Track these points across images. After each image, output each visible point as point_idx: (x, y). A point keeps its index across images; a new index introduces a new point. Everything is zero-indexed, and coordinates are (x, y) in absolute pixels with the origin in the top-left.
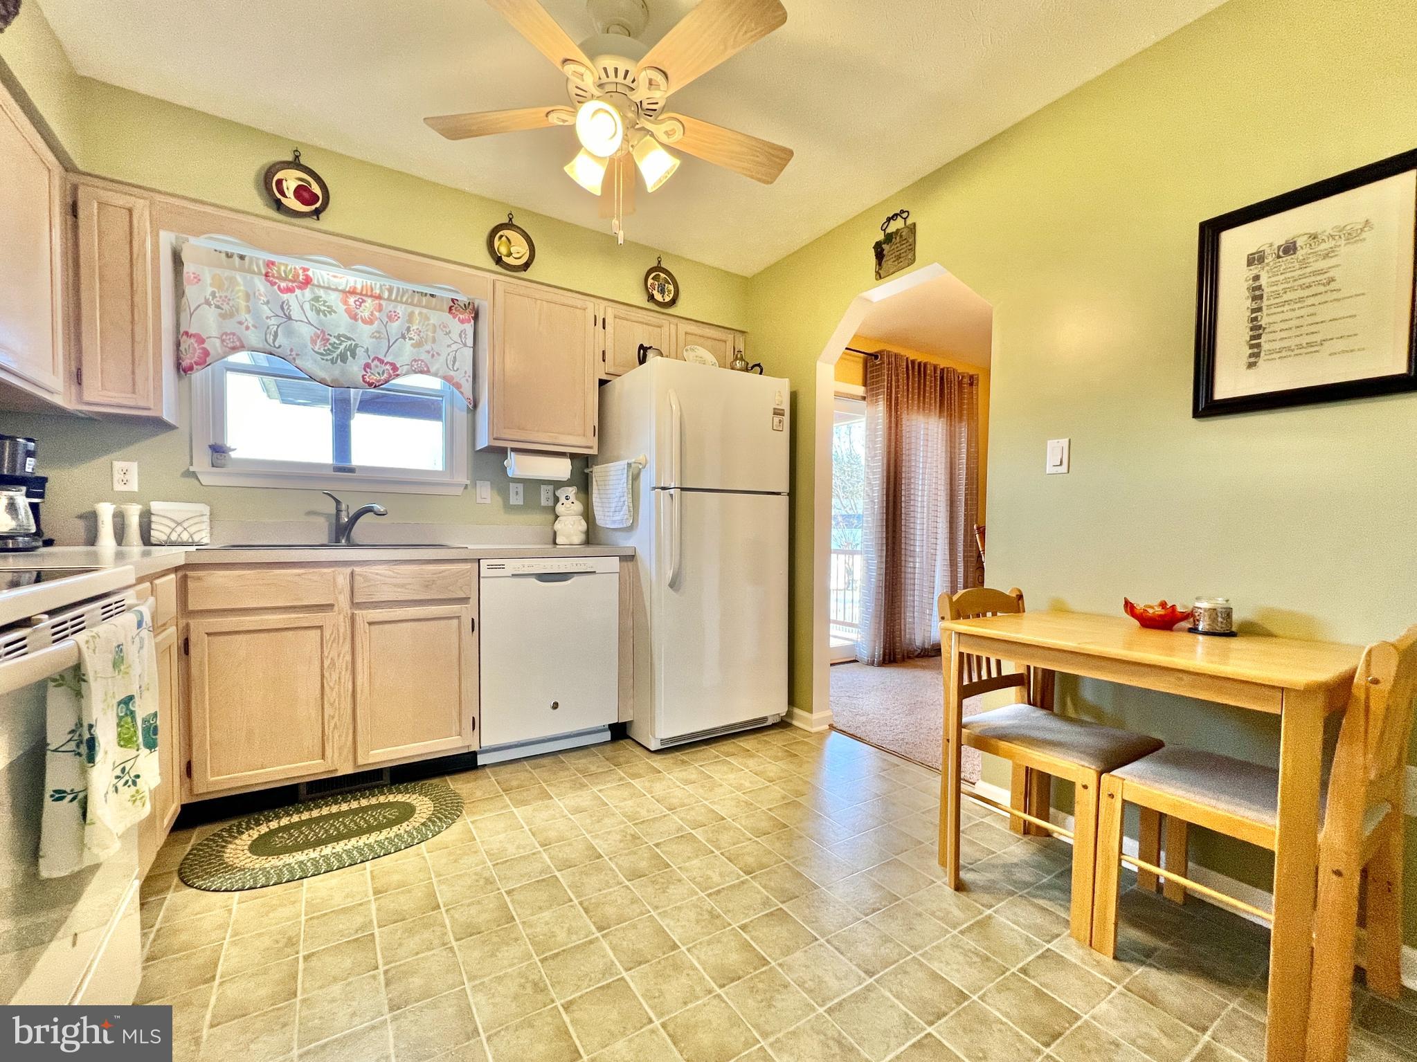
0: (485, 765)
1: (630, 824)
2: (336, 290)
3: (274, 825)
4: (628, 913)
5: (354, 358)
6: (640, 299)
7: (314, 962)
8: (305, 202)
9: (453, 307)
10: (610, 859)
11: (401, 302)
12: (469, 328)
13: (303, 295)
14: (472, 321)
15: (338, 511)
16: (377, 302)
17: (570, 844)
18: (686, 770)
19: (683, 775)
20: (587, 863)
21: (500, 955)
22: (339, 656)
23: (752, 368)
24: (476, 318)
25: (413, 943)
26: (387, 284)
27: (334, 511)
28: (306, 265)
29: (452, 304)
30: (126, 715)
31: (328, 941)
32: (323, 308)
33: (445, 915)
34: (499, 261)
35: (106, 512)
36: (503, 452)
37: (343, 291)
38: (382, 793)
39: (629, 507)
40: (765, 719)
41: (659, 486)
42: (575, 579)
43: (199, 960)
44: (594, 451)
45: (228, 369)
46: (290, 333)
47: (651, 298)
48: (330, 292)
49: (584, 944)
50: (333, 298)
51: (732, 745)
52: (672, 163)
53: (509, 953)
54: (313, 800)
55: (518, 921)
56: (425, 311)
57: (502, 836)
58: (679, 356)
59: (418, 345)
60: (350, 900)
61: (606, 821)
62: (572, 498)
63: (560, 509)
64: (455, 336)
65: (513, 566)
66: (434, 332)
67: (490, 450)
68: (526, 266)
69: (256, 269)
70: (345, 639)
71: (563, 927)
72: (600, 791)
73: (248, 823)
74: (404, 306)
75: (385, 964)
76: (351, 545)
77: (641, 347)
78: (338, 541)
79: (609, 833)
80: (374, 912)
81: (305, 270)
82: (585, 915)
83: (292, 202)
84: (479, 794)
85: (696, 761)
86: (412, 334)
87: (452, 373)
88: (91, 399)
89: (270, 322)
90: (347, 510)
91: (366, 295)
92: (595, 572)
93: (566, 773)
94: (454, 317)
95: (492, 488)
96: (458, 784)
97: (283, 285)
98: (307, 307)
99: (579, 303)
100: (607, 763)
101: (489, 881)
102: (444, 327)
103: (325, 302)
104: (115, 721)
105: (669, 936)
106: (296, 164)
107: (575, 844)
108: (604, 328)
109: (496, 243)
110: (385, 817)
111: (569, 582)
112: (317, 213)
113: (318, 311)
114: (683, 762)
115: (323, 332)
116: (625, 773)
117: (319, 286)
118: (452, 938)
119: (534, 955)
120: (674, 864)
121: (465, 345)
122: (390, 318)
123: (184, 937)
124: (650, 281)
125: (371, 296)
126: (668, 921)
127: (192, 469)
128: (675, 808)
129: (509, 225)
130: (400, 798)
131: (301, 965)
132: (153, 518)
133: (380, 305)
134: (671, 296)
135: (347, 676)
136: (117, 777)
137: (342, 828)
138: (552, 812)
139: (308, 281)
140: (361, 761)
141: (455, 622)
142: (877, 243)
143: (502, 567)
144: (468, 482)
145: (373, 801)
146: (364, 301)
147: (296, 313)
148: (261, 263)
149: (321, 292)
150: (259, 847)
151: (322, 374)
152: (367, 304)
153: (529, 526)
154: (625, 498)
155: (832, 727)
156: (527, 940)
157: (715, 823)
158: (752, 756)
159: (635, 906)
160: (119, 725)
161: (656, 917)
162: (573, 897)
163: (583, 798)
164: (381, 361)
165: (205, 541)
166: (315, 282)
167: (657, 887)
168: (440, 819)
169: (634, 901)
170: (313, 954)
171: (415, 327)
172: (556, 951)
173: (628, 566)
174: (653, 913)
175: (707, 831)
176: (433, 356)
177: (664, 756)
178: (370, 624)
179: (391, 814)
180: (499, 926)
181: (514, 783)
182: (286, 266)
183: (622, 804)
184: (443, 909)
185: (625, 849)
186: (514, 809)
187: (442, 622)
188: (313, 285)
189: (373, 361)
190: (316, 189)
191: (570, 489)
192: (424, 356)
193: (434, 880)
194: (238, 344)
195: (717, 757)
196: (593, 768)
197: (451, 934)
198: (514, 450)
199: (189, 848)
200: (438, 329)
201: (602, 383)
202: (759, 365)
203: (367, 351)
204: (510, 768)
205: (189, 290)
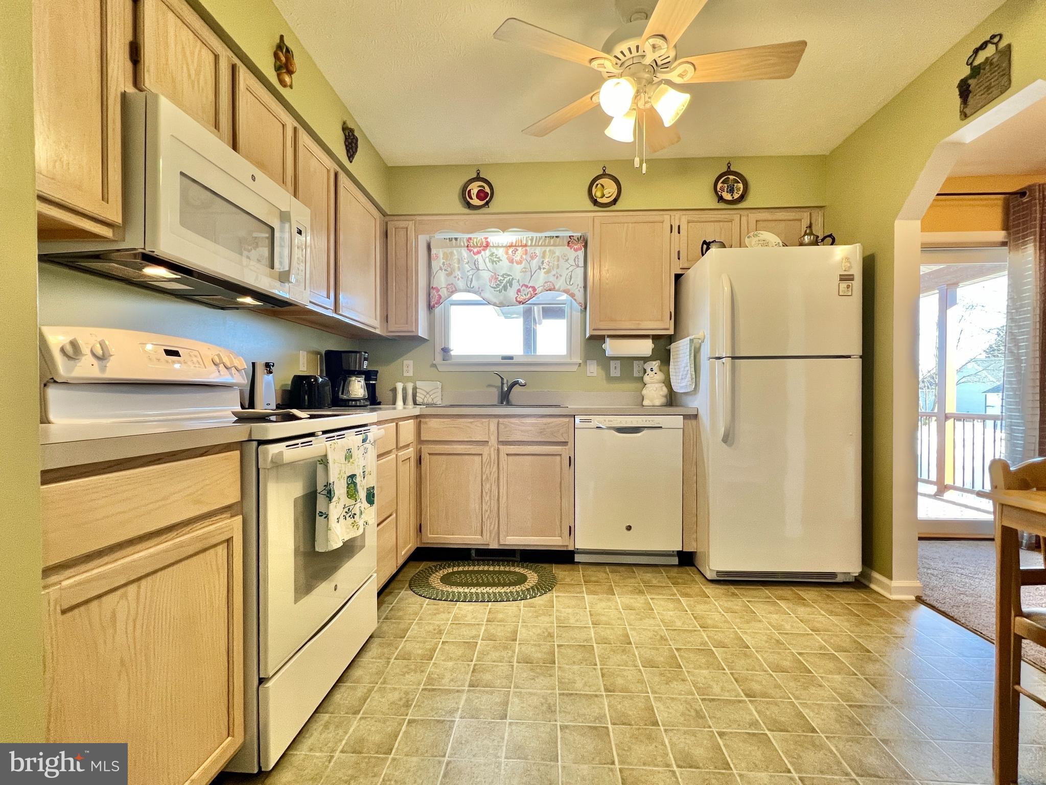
0: (579, 563)
1: (664, 628)
2: (502, 247)
3: (456, 569)
4: (632, 688)
5: (511, 287)
6: (712, 203)
7: (446, 647)
8: (481, 199)
9: (570, 241)
10: (636, 647)
11: (538, 246)
12: (581, 254)
13: (485, 254)
14: (583, 249)
15: (503, 384)
16: (524, 249)
17: (613, 629)
18: (732, 601)
19: (729, 604)
20: (619, 645)
21: (537, 680)
22: (491, 473)
23: (823, 240)
24: (586, 246)
25: (495, 655)
26: (530, 236)
27: (500, 385)
28: (486, 235)
29: (570, 240)
30: (351, 483)
31: (455, 638)
32: (495, 259)
33: (517, 646)
34: (595, 202)
35: (400, 386)
36: (602, 338)
37: (506, 247)
38: (513, 566)
39: (691, 375)
40: (834, 575)
41: (714, 356)
42: (645, 432)
43: (402, 626)
44: (671, 332)
45: (452, 304)
46: (478, 278)
47: (721, 199)
48: (499, 248)
49: (591, 696)
50: (501, 252)
51: (790, 592)
52: (684, 98)
53: (542, 681)
54: (478, 560)
55: (556, 665)
56: (552, 248)
57: (570, 611)
58: (741, 245)
59: (548, 272)
60: (474, 620)
61: (647, 621)
62: (656, 369)
63: (646, 378)
64: (571, 262)
65: (597, 421)
66: (558, 260)
67: (592, 337)
68: (615, 201)
69: (462, 244)
70: (494, 463)
71: (583, 679)
72: (652, 599)
73: (445, 565)
74: (539, 248)
75: (477, 661)
76: (509, 404)
77: (705, 242)
78: (502, 403)
79: (644, 630)
80: (482, 631)
81: (486, 238)
82: (601, 677)
83: (476, 202)
84: (568, 580)
85: (745, 596)
86: (545, 265)
87: (569, 287)
88: (393, 329)
89: (469, 274)
90: (507, 383)
91: (518, 246)
92: (661, 427)
93: (633, 580)
94: (571, 249)
95: (598, 366)
96: (560, 572)
97: (475, 250)
98: (487, 260)
99: (658, 218)
100: (668, 580)
101: (551, 635)
102: (565, 256)
103: (496, 255)
104: (346, 485)
105: (655, 714)
106: (478, 178)
107: (616, 629)
108: (679, 233)
109: (594, 190)
110: (509, 580)
111: (639, 435)
112: (487, 203)
113: (493, 262)
114: (734, 594)
115: (495, 274)
116: (678, 591)
117: (494, 246)
118: (515, 661)
119: (557, 689)
120: (685, 667)
121: (578, 266)
122: (532, 258)
123: (400, 613)
124: (720, 185)
125: (521, 246)
126: (659, 704)
127: (434, 362)
128: (707, 627)
129: (604, 175)
130: (522, 571)
131: (440, 646)
132: (418, 390)
133: (526, 250)
134: (740, 193)
135: (494, 488)
136: (346, 512)
137: (485, 580)
138: (609, 604)
139: (488, 245)
140: (502, 542)
141: (558, 458)
142: (962, 81)
143: (589, 421)
144: (581, 362)
145: (507, 569)
146: (517, 250)
147: (481, 266)
148: (465, 240)
149: (494, 250)
150: (446, 580)
151: (494, 300)
152: (519, 252)
153: (623, 392)
154: (688, 368)
155: (919, 600)
156: (557, 679)
157: (737, 648)
158: (808, 605)
159: (639, 685)
160: (347, 487)
161: (652, 699)
162: (598, 663)
163: (638, 601)
164: (527, 286)
165: (438, 403)
166: (491, 245)
167: (663, 678)
168: (538, 589)
169: (641, 681)
170: (447, 642)
171: (546, 261)
172: (570, 692)
173: (692, 424)
174: (650, 694)
175: (726, 653)
176: (557, 277)
177: (717, 586)
178: (507, 455)
179: (512, 578)
180: (544, 663)
181: (593, 579)
182: (477, 238)
183: (664, 613)
184: (517, 642)
185: (651, 644)
186: (585, 595)
187: (550, 457)
188: (491, 246)
189: (522, 286)
190: (487, 190)
191: (654, 363)
192: (552, 279)
193: (520, 624)
194: (454, 289)
195: (770, 597)
196: (655, 582)
197: (516, 658)
198: (610, 336)
199: (418, 570)
200: (561, 259)
201: (678, 277)
202: (830, 236)
203: (518, 282)
204: (594, 568)
205: (434, 263)
